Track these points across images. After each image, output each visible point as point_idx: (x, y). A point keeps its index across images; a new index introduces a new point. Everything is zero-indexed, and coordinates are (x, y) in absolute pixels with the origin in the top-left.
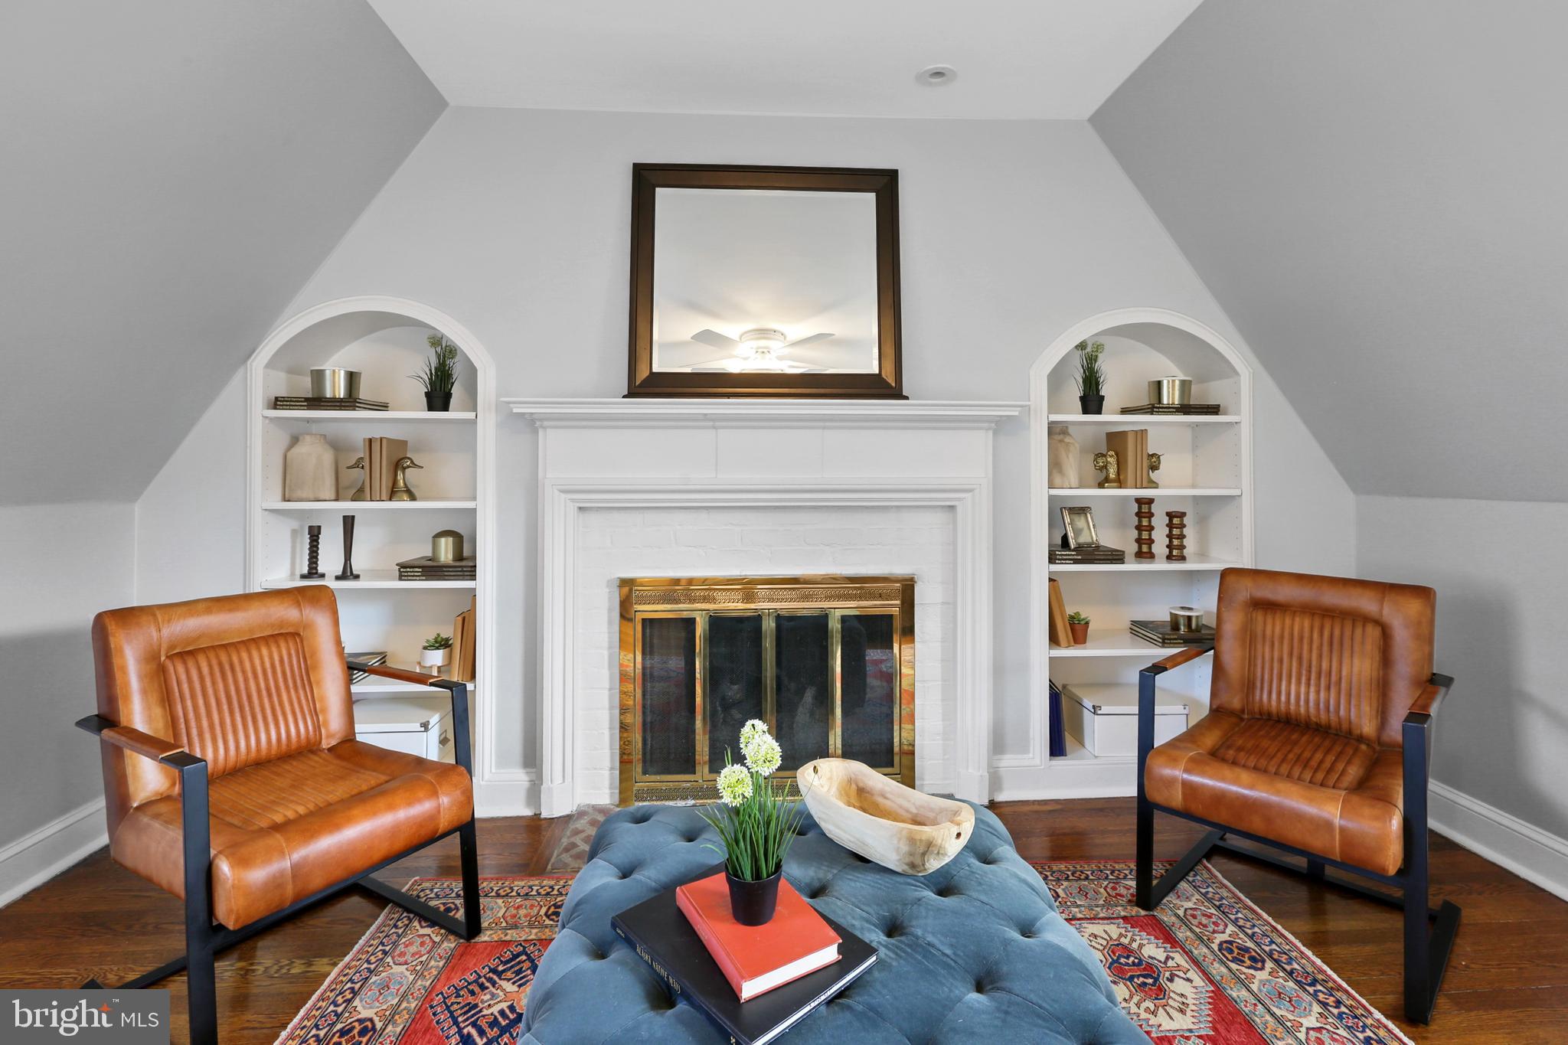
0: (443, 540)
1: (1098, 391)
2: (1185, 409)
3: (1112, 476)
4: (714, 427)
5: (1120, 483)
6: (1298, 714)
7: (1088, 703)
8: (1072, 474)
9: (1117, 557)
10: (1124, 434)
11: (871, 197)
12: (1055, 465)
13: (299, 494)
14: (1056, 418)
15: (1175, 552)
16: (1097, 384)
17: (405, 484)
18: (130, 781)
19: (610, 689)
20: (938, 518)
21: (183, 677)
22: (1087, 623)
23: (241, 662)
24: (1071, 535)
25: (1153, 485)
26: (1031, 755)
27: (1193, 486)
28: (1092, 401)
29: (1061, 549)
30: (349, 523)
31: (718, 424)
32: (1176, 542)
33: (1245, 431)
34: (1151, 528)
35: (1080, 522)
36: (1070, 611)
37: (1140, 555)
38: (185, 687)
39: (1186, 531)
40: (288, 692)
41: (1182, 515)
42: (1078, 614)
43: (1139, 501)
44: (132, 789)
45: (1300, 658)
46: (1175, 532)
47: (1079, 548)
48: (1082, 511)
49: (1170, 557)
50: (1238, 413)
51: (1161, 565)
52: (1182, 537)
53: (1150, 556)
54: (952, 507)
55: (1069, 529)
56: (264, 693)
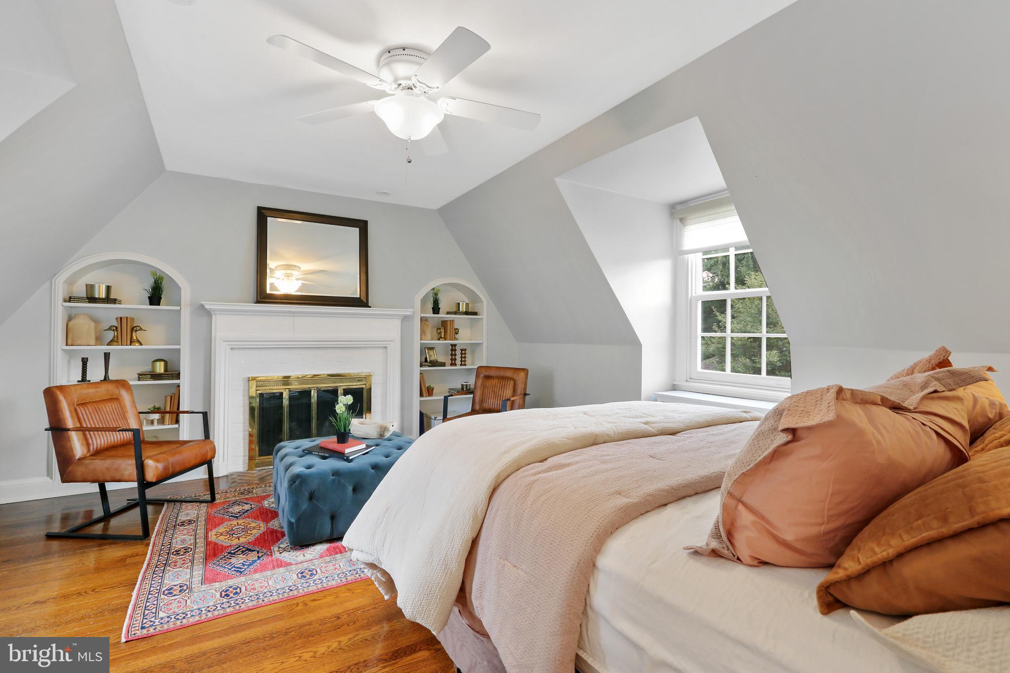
0: (158, 363)
1: (438, 306)
2: (467, 313)
3: (443, 336)
4: (293, 316)
5: (445, 339)
6: (492, 408)
7: (433, 417)
8: (429, 335)
9: (443, 364)
10: (446, 321)
11: (357, 230)
12: (423, 332)
13: (78, 342)
14: (423, 315)
15: (463, 363)
16: (438, 303)
17: (136, 338)
18: (74, 450)
19: (244, 423)
20: (381, 351)
21: (84, 413)
22: (433, 389)
23: (102, 408)
24: (428, 357)
25: (456, 339)
26: (413, 436)
27: (471, 340)
28: (436, 310)
29: (424, 362)
30: (107, 356)
31: (294, 315)
32: (463, 359)
33: (485, 321)
34: (455, 355)
35: (431, 353)
36: (427, 385)
37: (452, 364)
38: (85, 416)
39: (466, 355)
40: (120, 420)
41: (465, 350)
42: (430, 386)
43: (452, 345)
44: (75, 453)
45: (494, 392)
46: (463, 356)
47: (431, 362)
48: (432, 349)
49: (461, 365)
50: (483, 315)
51: (458, 367)
52: (465, 357)
53: (455, 365)
54: (386, 347)
55: (427, 355)
56: (112, 420)
